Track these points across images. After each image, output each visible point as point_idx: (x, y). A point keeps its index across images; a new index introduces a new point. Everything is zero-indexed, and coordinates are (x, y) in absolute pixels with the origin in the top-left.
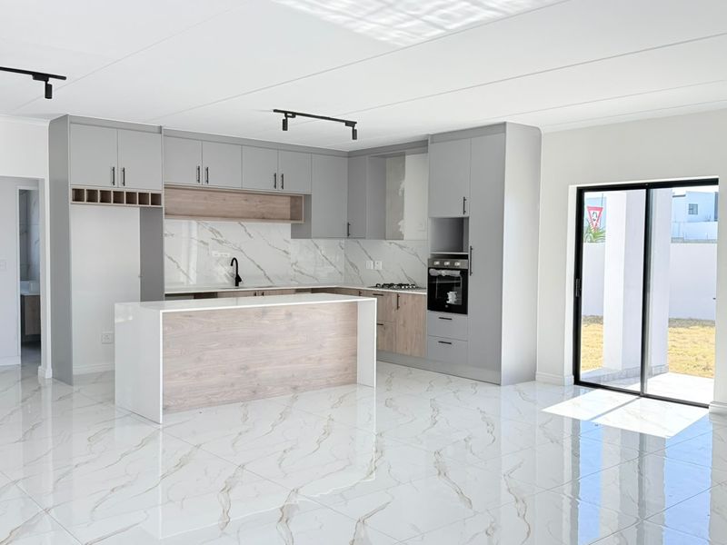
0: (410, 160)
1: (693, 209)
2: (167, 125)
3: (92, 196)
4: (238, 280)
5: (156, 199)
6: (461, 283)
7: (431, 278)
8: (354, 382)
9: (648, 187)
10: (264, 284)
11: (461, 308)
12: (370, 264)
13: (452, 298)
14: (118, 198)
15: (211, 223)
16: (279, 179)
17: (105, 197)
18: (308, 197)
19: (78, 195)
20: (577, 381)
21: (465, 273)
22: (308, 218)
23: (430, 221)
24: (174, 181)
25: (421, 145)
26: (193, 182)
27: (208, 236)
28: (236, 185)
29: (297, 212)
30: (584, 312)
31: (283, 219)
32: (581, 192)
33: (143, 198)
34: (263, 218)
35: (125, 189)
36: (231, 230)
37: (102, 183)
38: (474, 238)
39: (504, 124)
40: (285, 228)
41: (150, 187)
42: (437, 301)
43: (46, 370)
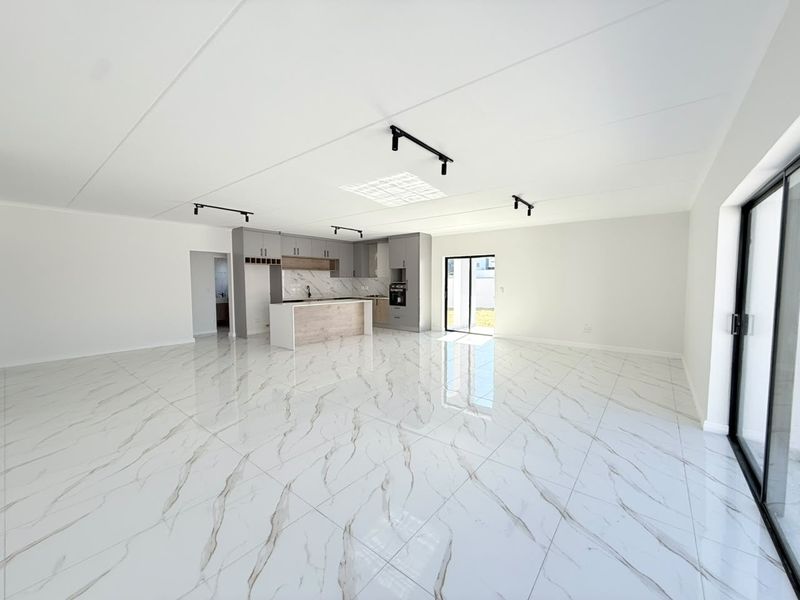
0: (379, 246)
1: (478, 265)
2: (283, 231)
3: (253, 260)
4: (310, 295)
5: (279, 261)
6: (403, 294)
7: (391, 293)
8: (363, 334)
9: (471, 257)
10: (320, 297)
11: (403, 304)
12: (363, 288)
13: (399, 300)
14: (264, 261)
15: (299, 271)
16: (326, 253)
17: (258, 261)
18: (338, 260)
19: (247, 260)
20: (446, 330)
21: (405, 290)
22: (338, 269)
23: (389, 271)
24: (285, 254)
25: (386, 240)
26: (292, 254)
27: (297, 277)
28: (310, 256)
29: (333, 267)
30: (448, 306)
31: (327, 269)
32: (447, 259)
33: (274, 261)
34: (319, 269)
35: (266, 258)
36: (306, 274)
37: (258, 255)
38: (408, 276)
39: (419, 233)
40: (328, 273)
41: (277, 256)
42: (393, 302)
43: (233, 333)
